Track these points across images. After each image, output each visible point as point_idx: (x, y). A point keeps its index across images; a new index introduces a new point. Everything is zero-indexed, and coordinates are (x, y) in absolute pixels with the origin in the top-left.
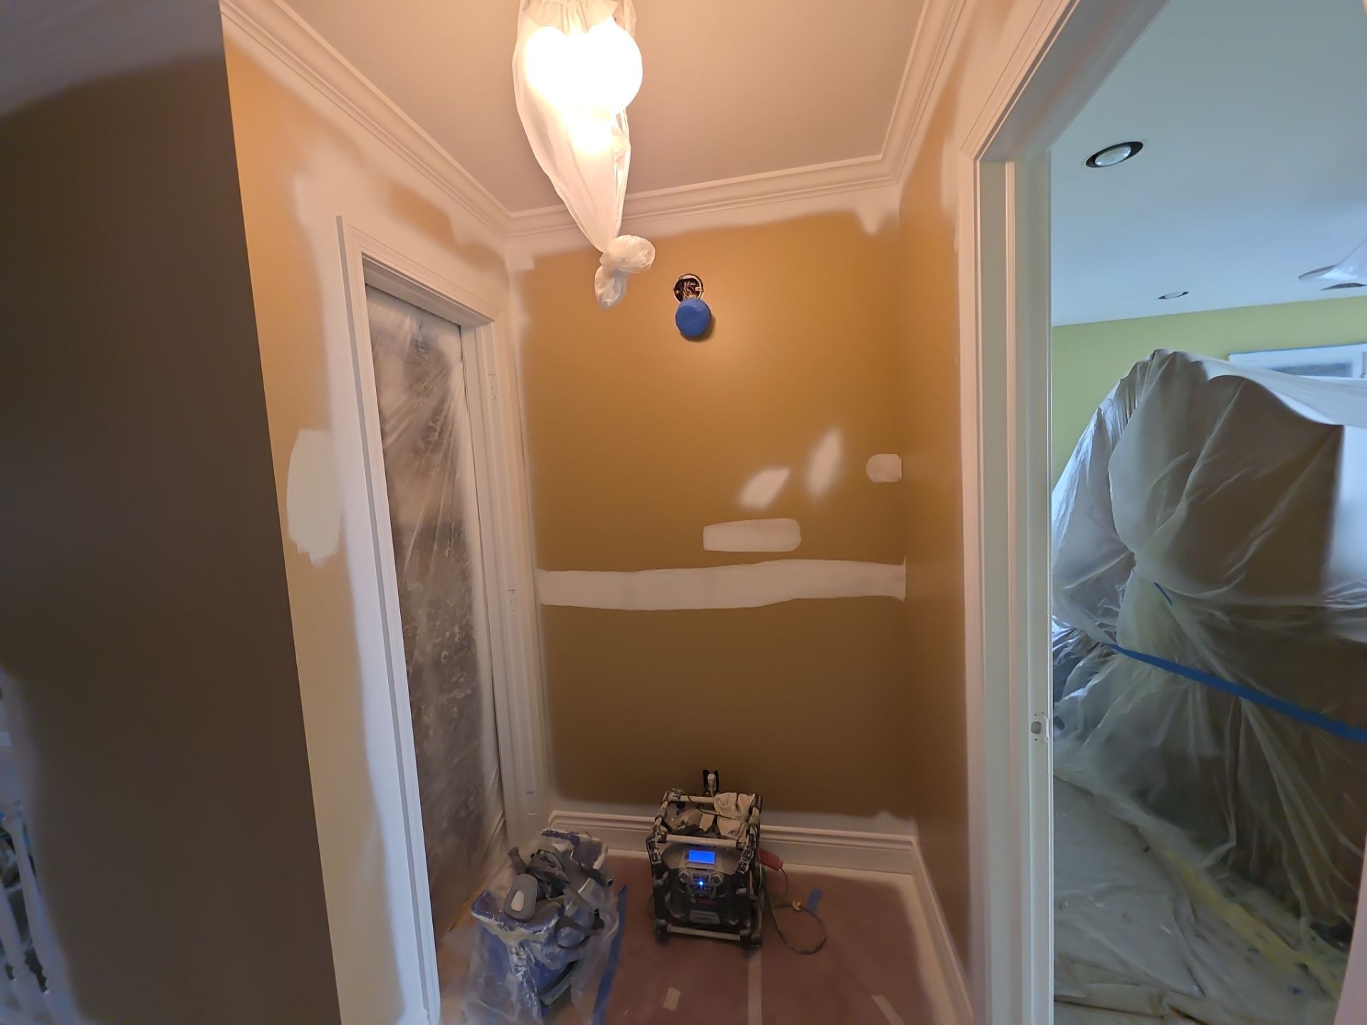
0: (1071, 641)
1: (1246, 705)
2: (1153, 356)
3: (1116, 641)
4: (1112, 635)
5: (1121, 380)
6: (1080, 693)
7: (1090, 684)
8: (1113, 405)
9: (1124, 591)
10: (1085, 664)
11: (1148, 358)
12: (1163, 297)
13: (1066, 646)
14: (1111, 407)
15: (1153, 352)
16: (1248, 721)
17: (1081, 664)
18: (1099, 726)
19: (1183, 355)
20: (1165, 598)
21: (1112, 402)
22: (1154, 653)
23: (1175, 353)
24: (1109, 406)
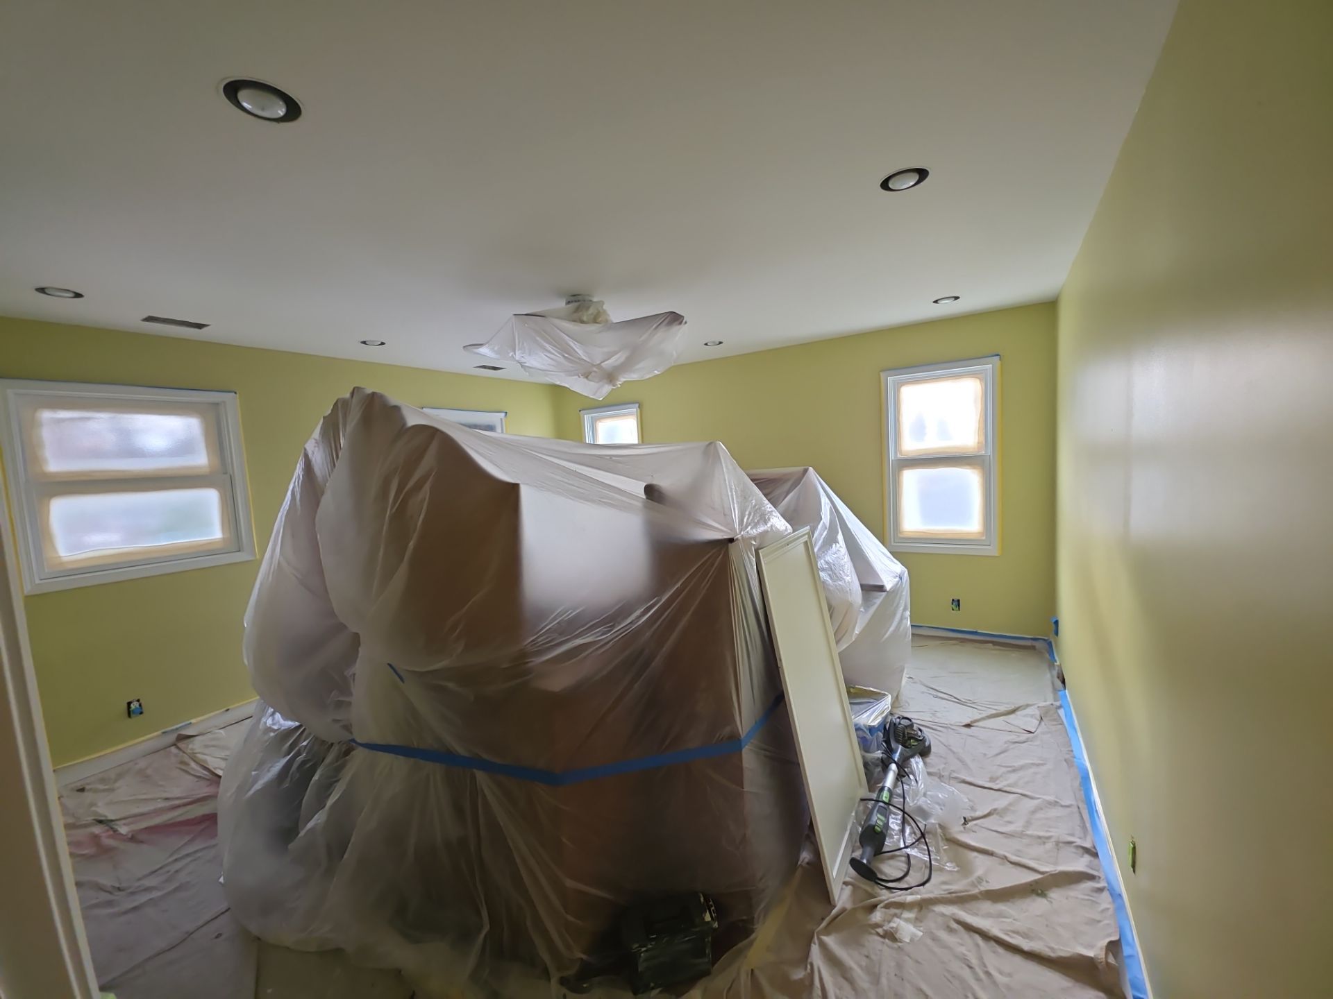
0: (305, 744)
1: (481, 776)
2: (352, 394)
3: (351, 733)
4: (347, 728)
5: (324, 418)
6: (319, 819)
7: (330, 802)
8: (318, 447)
9: (354, 674)
10: (321, 776)
11: (348, 395)
12: (364, 343)
13: (299, 754)
14: (317, 449)
15: (352, 389)
16: (484, 796)
17: (316, 777)
18: (345, 856)
19: (381, 397)
20: (396, 677)
21: (317, 443)
22: (392, 741)
23: (374, 394)
24: (315, 447)
